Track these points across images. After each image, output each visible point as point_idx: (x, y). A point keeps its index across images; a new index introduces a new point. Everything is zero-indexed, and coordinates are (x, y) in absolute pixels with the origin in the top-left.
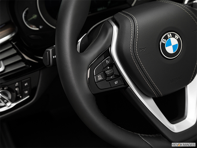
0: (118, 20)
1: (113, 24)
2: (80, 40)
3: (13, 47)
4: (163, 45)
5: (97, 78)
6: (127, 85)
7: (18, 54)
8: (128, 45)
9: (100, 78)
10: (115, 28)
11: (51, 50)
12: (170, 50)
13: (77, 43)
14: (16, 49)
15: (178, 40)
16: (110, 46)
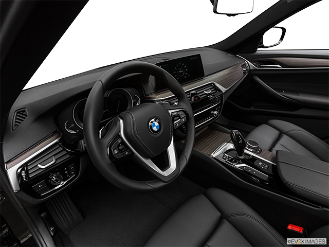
0: (122, 116)
1: (120, 118)
2: (100, 131)
3: (60, 146)
4: (151, 126)
5: (114, 152)
6: (133, 153)
7: (64, 150)
8: (131, 130)
9: (116, 152)
10: (121, 121)
11: (82, 141)
12: (155, 129)
13: (99, 133)
14: (62, 147)
15: (158, 123)
16: (120, 132)
